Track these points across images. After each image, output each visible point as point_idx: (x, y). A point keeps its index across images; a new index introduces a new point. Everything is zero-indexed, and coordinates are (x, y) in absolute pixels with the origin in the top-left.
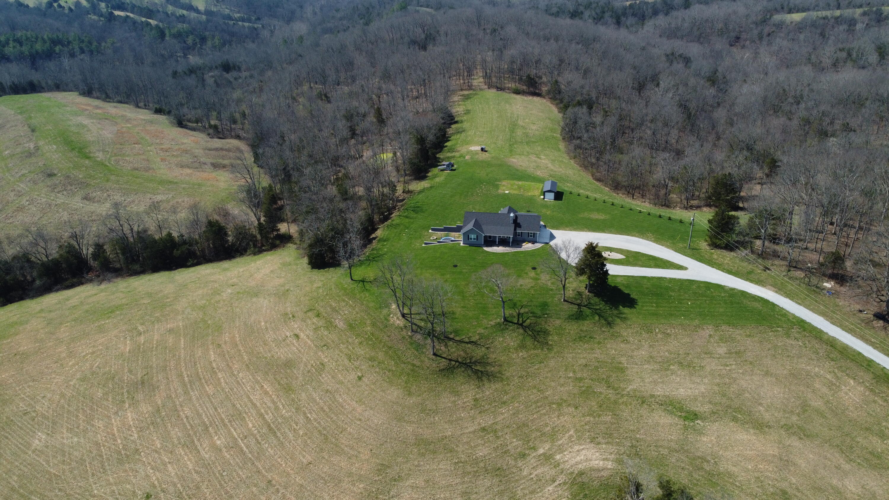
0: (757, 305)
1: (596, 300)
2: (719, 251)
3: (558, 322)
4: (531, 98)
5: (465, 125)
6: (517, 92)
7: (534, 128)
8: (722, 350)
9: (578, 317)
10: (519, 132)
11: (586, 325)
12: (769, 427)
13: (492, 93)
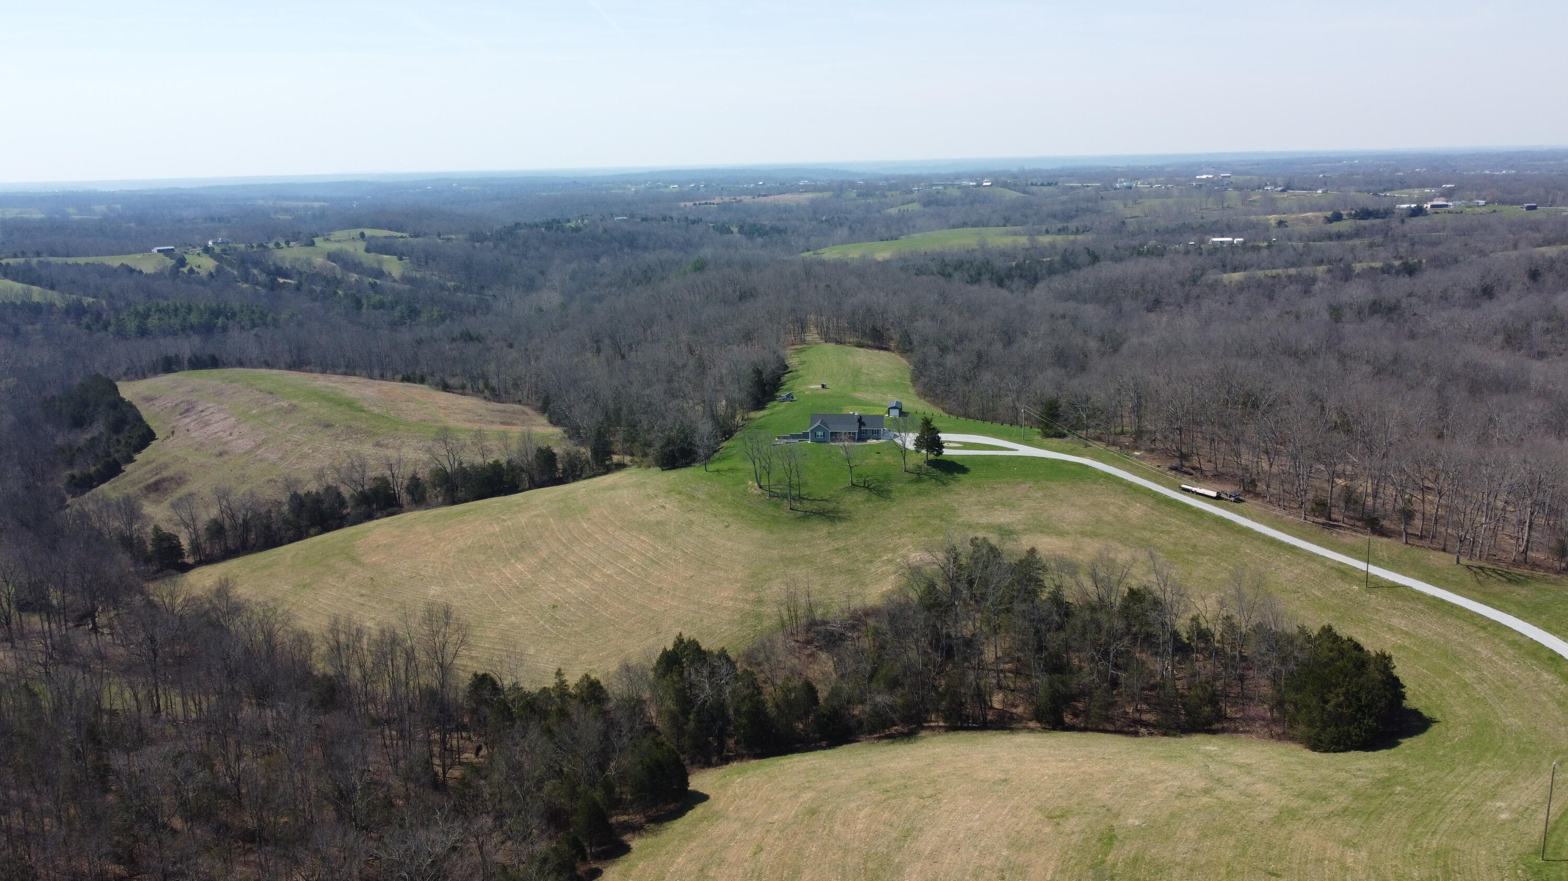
0: (1073, 467)
1: (934, 470)
2: (1049, 440)
3: (899, 485)
4: (877, 351)
5: (801, 372)
6: (860, 346)
7: (880, 375)
8: (1039, 494)
9: (919, 480)
10: (863, 378)
11: (923, 486)
12: (1068, 533)
13: (831, 346)
